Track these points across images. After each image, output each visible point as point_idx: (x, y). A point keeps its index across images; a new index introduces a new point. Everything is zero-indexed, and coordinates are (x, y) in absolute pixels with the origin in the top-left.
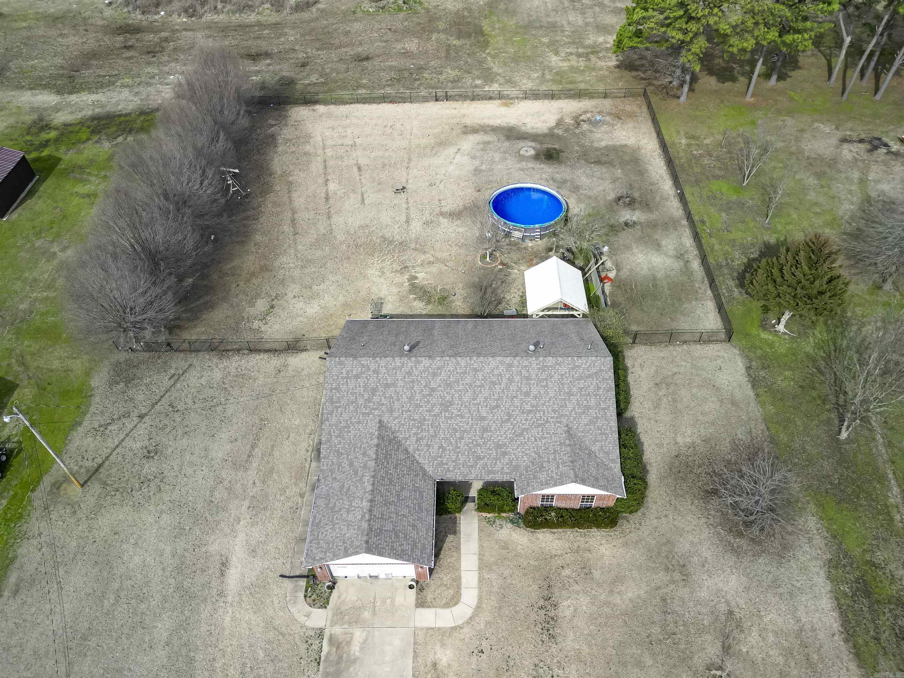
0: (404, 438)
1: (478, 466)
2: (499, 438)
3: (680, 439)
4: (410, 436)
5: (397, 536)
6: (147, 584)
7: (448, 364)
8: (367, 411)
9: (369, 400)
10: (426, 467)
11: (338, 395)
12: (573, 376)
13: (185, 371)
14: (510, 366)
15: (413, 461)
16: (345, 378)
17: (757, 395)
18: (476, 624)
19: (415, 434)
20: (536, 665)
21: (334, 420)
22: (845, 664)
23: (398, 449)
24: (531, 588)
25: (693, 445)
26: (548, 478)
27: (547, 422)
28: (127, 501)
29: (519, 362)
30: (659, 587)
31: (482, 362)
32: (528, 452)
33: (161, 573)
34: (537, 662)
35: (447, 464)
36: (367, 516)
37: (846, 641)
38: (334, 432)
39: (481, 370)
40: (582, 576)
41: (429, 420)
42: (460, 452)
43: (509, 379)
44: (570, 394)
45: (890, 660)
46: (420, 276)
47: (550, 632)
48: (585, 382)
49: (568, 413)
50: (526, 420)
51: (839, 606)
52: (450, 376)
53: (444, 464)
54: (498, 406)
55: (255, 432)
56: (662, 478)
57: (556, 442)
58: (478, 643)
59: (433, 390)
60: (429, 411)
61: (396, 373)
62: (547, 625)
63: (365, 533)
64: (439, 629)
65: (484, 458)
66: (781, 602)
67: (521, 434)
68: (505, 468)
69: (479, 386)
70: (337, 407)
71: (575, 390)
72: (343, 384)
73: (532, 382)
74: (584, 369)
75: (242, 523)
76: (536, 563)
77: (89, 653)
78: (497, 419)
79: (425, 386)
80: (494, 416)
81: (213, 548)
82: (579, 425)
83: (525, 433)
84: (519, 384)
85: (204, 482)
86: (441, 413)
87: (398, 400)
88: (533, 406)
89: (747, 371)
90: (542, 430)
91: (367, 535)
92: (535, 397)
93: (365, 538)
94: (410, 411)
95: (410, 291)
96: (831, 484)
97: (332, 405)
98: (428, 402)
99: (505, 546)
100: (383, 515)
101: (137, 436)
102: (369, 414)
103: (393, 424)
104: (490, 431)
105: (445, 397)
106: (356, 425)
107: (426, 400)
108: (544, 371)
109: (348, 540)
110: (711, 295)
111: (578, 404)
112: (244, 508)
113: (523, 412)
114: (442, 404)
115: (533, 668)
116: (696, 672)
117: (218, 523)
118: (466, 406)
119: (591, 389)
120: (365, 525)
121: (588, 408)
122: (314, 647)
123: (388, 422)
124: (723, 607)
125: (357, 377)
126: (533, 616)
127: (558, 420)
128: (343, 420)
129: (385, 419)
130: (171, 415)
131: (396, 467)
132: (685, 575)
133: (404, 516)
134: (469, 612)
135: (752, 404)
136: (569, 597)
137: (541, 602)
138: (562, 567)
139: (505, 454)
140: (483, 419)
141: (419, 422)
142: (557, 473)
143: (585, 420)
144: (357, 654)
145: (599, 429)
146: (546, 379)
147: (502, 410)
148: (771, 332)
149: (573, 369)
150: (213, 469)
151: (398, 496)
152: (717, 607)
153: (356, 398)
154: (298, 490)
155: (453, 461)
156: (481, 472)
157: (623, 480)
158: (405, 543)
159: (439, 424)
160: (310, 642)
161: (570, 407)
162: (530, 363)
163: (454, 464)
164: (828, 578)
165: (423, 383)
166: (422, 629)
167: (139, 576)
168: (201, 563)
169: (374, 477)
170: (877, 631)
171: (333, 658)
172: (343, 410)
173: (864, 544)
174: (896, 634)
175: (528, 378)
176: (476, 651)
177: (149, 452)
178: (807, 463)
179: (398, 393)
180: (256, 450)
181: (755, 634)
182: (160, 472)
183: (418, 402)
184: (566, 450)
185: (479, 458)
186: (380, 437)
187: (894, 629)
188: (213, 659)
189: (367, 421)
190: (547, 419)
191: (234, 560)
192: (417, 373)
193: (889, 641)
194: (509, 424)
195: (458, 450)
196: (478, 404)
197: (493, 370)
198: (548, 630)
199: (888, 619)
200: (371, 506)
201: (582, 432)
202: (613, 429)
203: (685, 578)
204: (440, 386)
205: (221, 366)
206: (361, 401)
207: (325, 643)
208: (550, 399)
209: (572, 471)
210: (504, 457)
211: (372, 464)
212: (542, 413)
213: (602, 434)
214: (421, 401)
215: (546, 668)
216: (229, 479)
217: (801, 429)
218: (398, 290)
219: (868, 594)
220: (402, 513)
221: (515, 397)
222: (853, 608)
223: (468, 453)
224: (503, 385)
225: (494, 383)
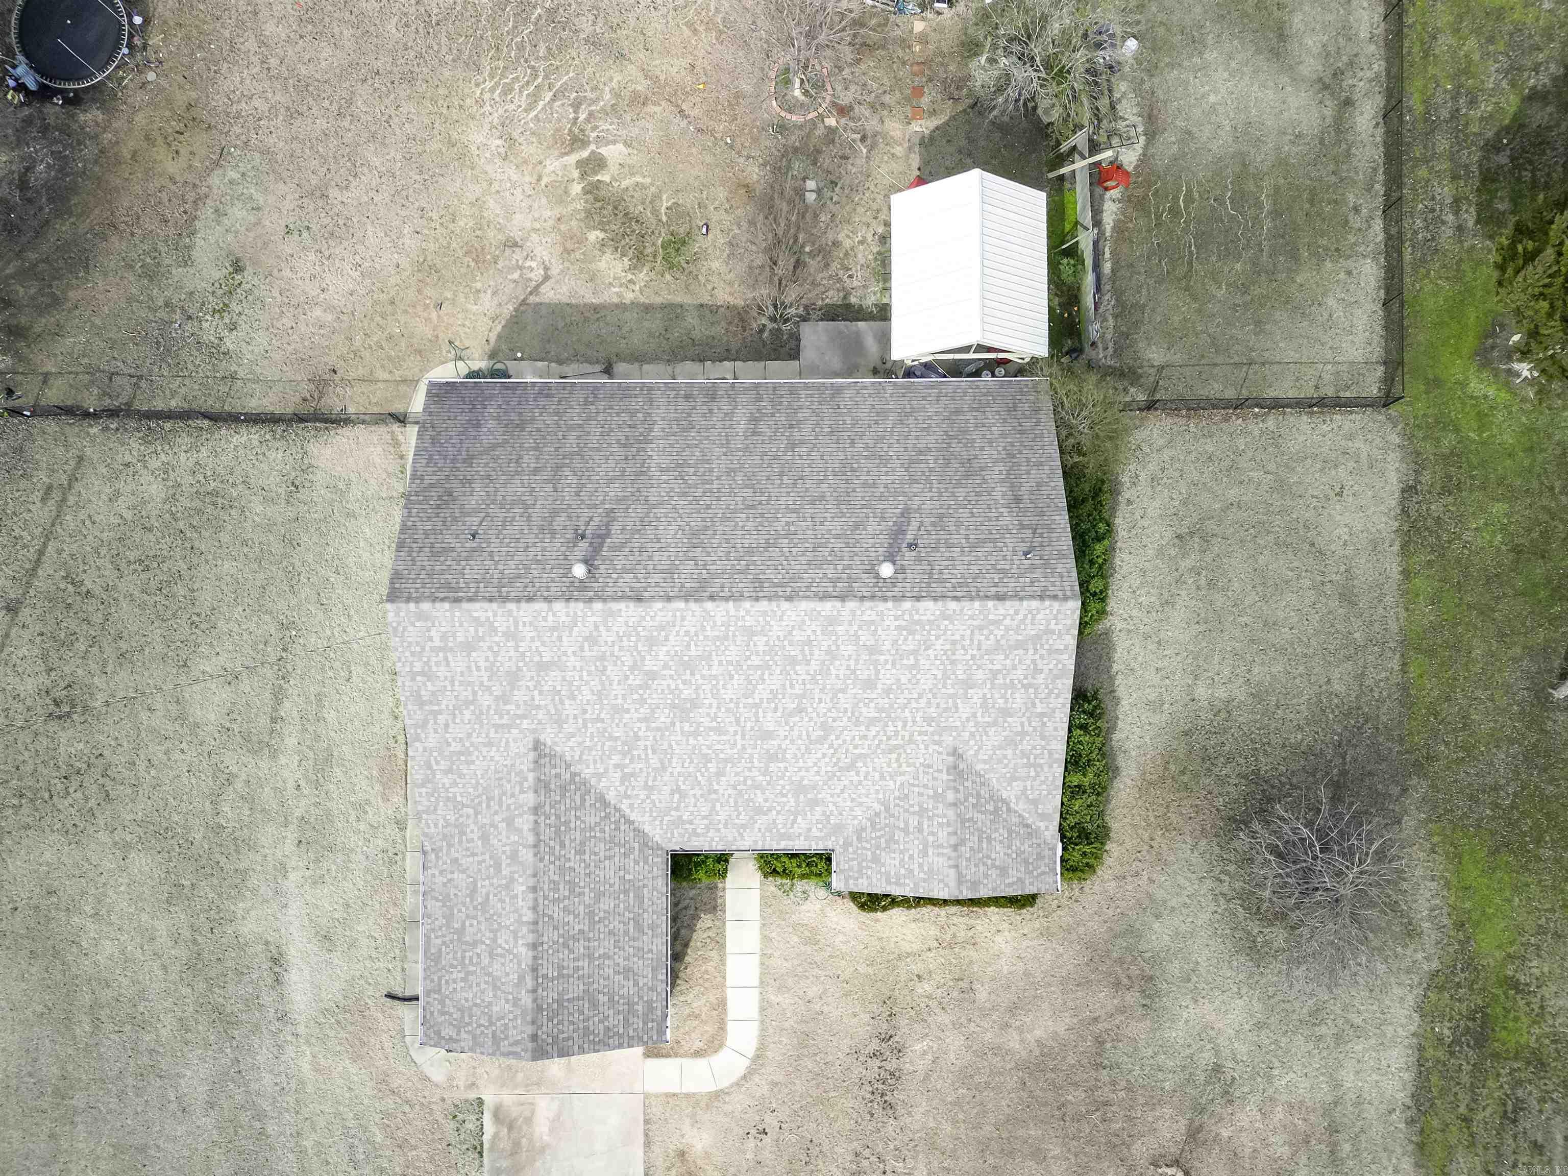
0: (595, 775)
1: (757, 826)
2: (803, 773)
3: (1201, 692)
4: (606, 770)
5: (594, 1005)
6: (142, 995)
7: (683, 619)
8: (504, 722)
9: (504, 699)
10: (647, 828)
11: (430, 687)
12: (979, 644)
13: (73, 479)
14: (832, 621)
15: (617, 822)
16: (440, 649)
17: (1406, 574)
18: (755, 1088)
19: (617, 766)
20: (857, 1155)
21: (432, 740)
22: (1394, 1161)
23: (583, 800)
24: (856, 1019)
25: (1228, 707)
26: (903, 871)
27: (911, 741)
28: (48, 820)
29: (853, 612)
30: (1096, 1019)
31: (765, 613)
32: (865, 800)
33: (160, 973)
34: (859, 1149)
35: (691, 822)
36: (529, 983)
37: (1410, 1122)
38: (437, 763)
39: (763, 633)
40: (955, 994)
41: (646, 738)
42: (718, 800)
43: (828, 652)
44: (968, 684)
45: (1477, 1155)
46: (613, 153)
47: (887, 1098)
48: (1007, 657)
49: (958, 724)
50: (865, 737)
51: (1420, 1063)
52: (689, 645)
53: (683, 822)
54: (800, 710)
55: (272, 659)
56: (1146, 786)
57: (925, 786)
58: (757, 1118)
59: (652, 675)
60: (646, 720)
61: (560, 638)
62: (881, 1086)
63: (529, 1018)
64: (688, 1096)
65: (769, 810)
66: (1316, 1051)
67: (852, 766)
68: (814, 830)
69: (758, 667)
70: (435, 714)
71: (980, 675)
72: (437, 664)
73: (882, 658)
74: (1007, 629)
75: (292, 876)
76: (870, 970)
77: (78, 1119)
78: (800, 737)
79: (632, 668)
80: (792, 729)
81: (248, 928)
82: (980, 748)
83: (860, 764)
84: (852, 663)
85: (194, 781)
86: (673, 724)
87: (572, 697)
88: (880, 710)
89: (1403, 501)
90: (897, 760)
91: (533, 1022)
92: (888, 691)
93: (529, 1030)
94: (603, 721)
95: (589, 214)
96: (1496, 806)
97: (421, 709)
98: (643, 701)
99: (812, 938)
100: (561, 968)
101: (19, 662)
102: (509, 727)
103: (567, 749)
104: (784, 760)
105: (681, 691)
106: (484, 750)
107: (635, 696)
108: (912, 633)
109: (499, 1019)
110: (1381, 237)
111: (984, 705)
112: (289, 847)
113: (857, 719)
114: (673, 706)
115: (853, 1158)
116: (1131, 1168)
117: (243, 874)
118: (728, 710)
119: (1019, 673)
120: (527, 1000)
121: (1006, 713)
122: (470, 1126)
123: (555, 743)
124: (1207, 1058)
125: (469, 647)
126: (858, 1070)
127: (936, 738)
128: (454, 739)
129: (547, 737)
130: (76, 607)
131: (580, 852)
132: (1148, 996)
133: (605, 956)
134: (741, 1066)
135: (1389, 600)
136: (927, 1035)
137: (874, 1045)
138: (919, 977)
139: (814, 803)
140: (767, 735)
141: (625, 743)
142: (921, 865)
143: (994, 737)
144: (545, 1138)
145: (1024, 754)
146: (915, 652)
147: (811, 719)
148: (1496, 373)
149: (981, 628)
150: (206, 749)
151: (591, 914)
152: (1195, 1058)
153: (474, 693)
154: (390, 812)
155: (704, 817)
156: (764, 836)
157: (1059, 852)
158: (611, 1012)
159: (671, 746)
160: (460, 1117)
161: (965, 711)
162: (881, 614)
163: (706, 822)
164: (1419, 1009)
165: (628, 660)
166: (657, 1096)
167: (125, 982)
168: (233, 958)
169: (534, 889)
170: (1473, 1105)
171: (505, 1144)
172: (450, 718)
173: (1512, 943)
174: (1505, 1112)
175: (873, 650)
176: (753, 1132)
177: (57, 703)
178: (1461, 755)
179: (571, 683)
180: (287, 704)
181: (1251, 1109)
182: (97, 753)
183: (620, 701)
184: (945, 816)
185: (759, 811)
186: (542, 786)
187: (1504, 1105)
188: (298, 1133)
189: (507, 742)
190: (912, 735)
191: (293, 954)
192: (610, 639)
193: (1486, 1123)
194: (826, 746)
195: (714, 796)
196: (757, 706)
197: (790, 633)
198: (882, 1095)
199: (1501, 1087)
200: (535, 958)
201: (985, 762)
202: (1056, 756)
203: (1147, 1002)
204: (666, 666)
205: (154, 464)
206: (486, 700)
207: (487, 1119)
208: (920, 696)
209: (952, 872)
210: (812, 810)
211: (526, 855)
212: (900, 724)
213: (1029, 765)
214: (624, 698)
215: (874, 1159)
216: (244, 776)
217: (1477, 668)
218: (558, 211)
219: (1481, 1040)
220: (601, 951)
221: (843, 691)
222: (1445, 1065)
223: (736, 802)
224: (814, 665)
225: (793, 661)
